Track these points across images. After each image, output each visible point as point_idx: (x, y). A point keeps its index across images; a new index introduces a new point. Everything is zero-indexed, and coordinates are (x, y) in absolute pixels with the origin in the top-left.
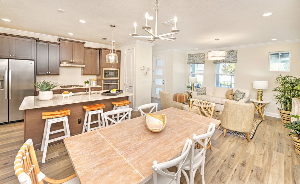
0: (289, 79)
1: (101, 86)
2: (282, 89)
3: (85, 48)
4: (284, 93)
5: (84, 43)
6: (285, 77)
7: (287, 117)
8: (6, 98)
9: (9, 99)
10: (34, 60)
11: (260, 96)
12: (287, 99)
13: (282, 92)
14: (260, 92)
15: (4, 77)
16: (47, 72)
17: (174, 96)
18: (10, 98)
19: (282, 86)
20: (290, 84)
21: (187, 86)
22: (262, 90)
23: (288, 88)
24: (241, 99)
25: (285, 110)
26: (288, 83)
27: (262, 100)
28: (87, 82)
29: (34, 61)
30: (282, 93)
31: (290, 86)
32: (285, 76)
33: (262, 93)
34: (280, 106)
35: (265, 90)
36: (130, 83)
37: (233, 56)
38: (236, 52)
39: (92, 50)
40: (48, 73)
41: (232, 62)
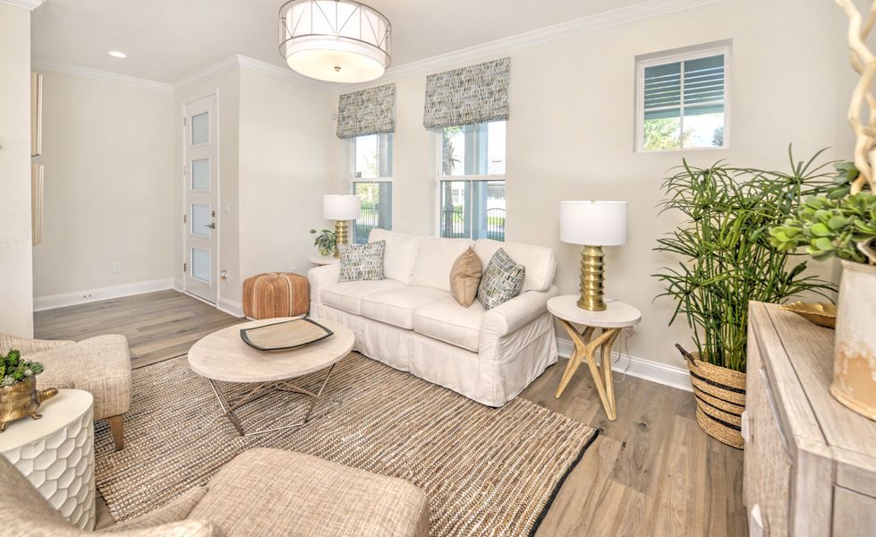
0: (728, 182)
2: (696, 240)
4: (704, 265)
6: (706, 173)
7: (726, 407)
11: (592, 287)
12: (720, 295)
13: (697, 256)
14: (592, 262)
17: (244, 285)
19: (694, 225)
20: (734, 208)
21: (318, 235)
22: (599, 248)
23: (725, 235)
24: (503, 300)
25: (711, 361)
26: (722, 207)
27: (600, 305)
30: (696, 261)
31: (731, 224)
32: (704, 169)
33: (601, 268)
34: (691, 335)
35: (615, 250)
37: (493, 87)
38: (503, 68)
41: (490, 118)
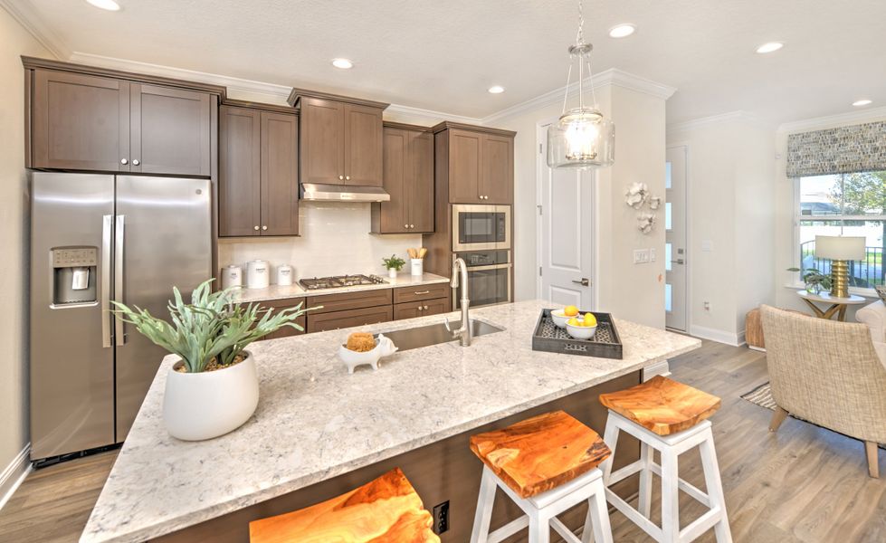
1: (448, 280)
3: (386, 125)
5: (384, 106)
8: (106, 343)
9: (117, 344)
10: (209, 178)
15: (97, 249)
16: (257, 228)
18: (120, 342)
28: (394, 264)
29: (208, 182)
36: (576, 268)
39: (411, 133)
40: (261, 228)
